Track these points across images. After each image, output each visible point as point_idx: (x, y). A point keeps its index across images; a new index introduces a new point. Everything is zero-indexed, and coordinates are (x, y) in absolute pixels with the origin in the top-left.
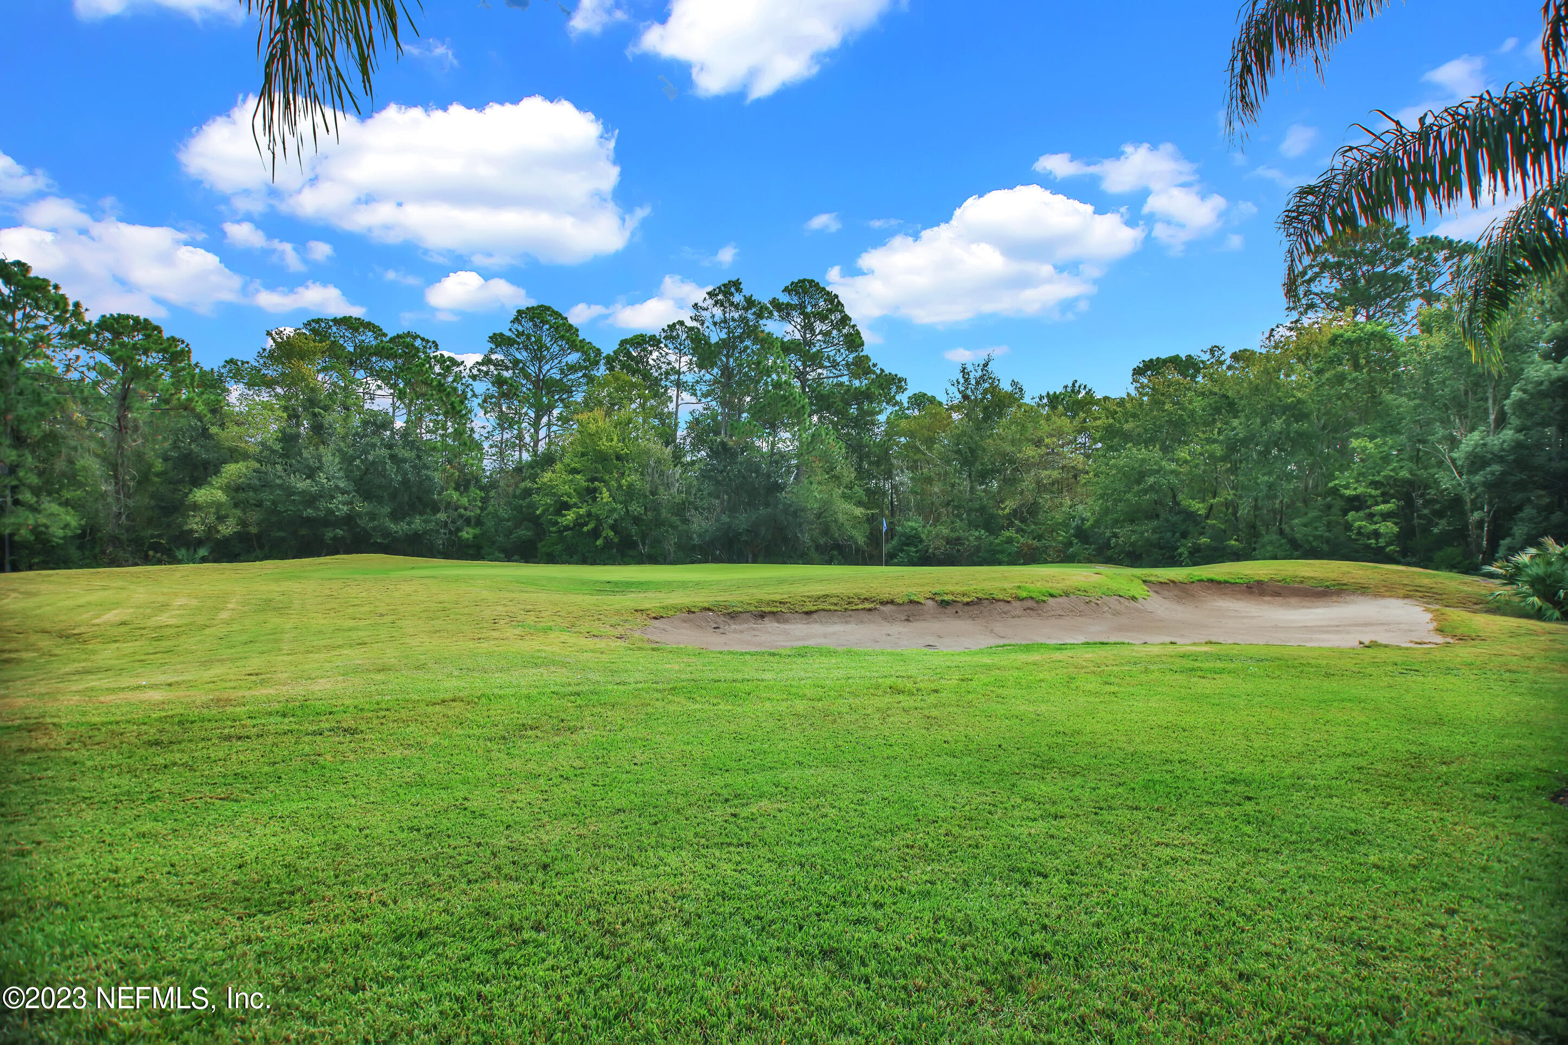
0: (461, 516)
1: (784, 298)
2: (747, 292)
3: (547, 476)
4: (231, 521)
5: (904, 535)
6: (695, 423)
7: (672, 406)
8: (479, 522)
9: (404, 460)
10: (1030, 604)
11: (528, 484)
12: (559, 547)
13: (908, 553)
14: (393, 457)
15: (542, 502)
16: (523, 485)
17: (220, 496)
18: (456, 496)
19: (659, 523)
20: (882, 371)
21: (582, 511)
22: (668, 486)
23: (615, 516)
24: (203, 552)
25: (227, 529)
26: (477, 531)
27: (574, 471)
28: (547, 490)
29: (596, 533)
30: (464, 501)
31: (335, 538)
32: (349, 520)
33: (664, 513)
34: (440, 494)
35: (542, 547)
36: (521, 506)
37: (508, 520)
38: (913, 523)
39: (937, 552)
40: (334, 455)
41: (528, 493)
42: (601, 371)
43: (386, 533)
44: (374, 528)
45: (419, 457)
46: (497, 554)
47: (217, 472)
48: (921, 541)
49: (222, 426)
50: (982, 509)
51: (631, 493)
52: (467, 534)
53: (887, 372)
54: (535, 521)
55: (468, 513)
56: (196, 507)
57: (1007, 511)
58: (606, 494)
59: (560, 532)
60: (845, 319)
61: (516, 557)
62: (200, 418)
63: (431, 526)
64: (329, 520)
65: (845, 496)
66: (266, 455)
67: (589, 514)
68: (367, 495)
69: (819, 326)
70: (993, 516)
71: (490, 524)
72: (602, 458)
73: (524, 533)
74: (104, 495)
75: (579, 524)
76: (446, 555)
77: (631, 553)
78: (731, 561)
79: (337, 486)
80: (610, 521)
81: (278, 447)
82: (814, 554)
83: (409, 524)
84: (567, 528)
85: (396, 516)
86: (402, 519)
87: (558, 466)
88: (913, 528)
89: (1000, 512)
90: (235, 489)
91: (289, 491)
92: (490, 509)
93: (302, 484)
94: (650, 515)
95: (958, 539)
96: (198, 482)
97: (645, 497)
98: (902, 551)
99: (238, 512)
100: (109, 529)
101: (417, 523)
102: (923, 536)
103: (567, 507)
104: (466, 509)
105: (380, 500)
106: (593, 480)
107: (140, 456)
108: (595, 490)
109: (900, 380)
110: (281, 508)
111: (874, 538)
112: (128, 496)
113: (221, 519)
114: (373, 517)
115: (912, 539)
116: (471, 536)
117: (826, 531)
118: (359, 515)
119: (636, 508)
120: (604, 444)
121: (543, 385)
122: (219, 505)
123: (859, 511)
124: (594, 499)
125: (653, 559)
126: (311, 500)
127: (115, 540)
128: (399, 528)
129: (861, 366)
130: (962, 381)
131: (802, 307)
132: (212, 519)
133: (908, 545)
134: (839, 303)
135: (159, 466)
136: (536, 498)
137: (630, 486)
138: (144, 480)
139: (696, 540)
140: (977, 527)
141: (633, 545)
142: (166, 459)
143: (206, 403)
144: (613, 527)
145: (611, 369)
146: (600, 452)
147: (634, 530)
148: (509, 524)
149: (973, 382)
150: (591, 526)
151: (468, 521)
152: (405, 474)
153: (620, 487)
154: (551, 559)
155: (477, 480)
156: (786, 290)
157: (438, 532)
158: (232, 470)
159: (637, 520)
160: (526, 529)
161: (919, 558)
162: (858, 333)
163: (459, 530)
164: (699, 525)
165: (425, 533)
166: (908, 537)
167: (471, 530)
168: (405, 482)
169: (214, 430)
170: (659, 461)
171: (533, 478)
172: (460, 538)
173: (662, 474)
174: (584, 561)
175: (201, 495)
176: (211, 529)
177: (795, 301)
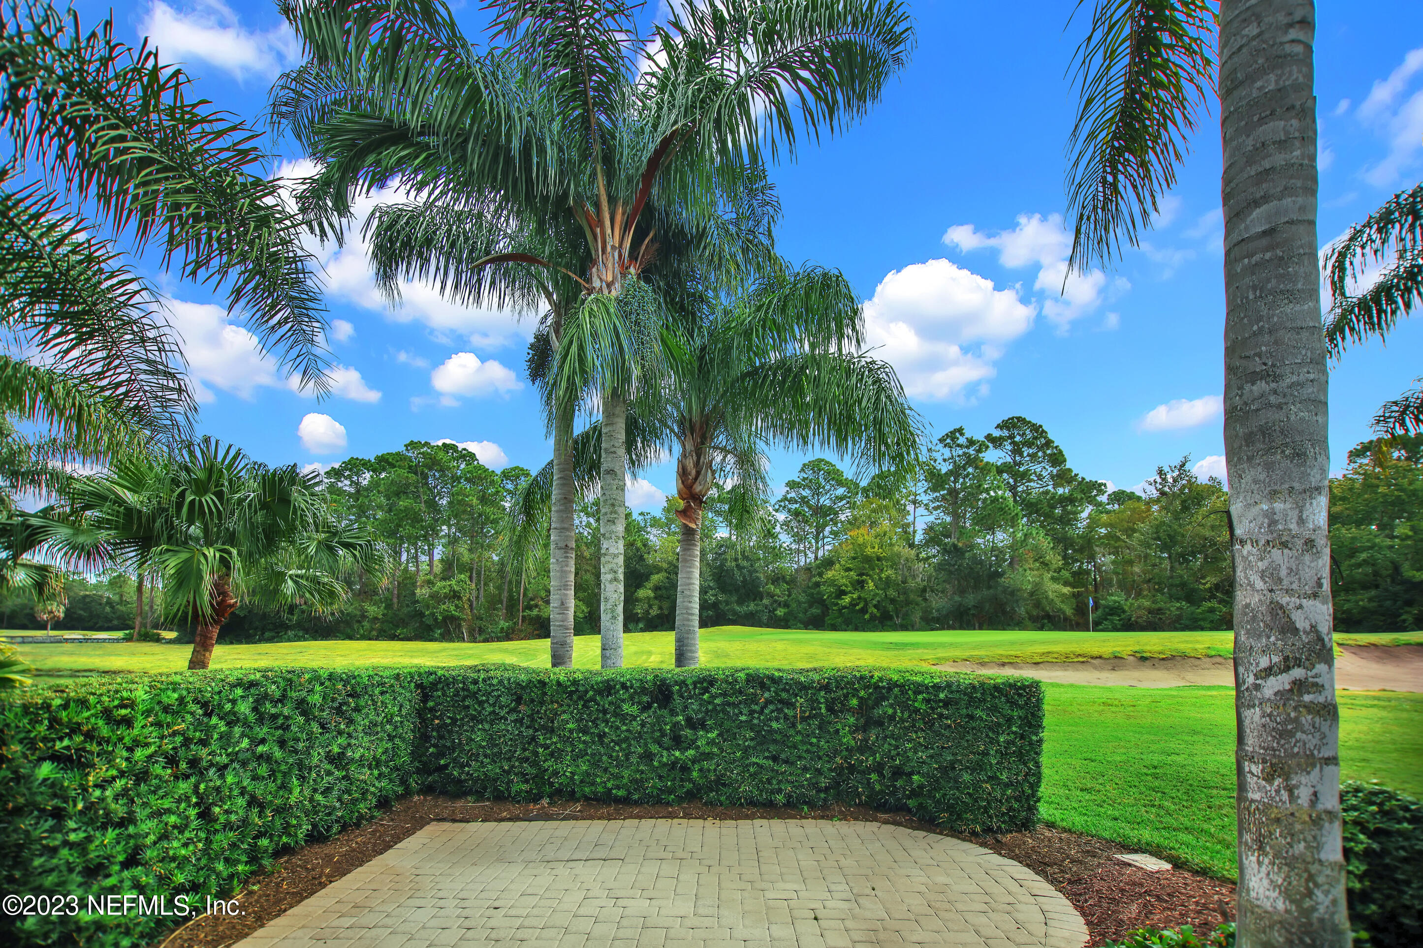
0: (776, 601)
1: (997, 433)
2: (968, 434)
3: (830, 574)
4: (655, 608)
5: (1105, 607)
6: (930, 529)
7: (910, 518)
8: (787, 605)
9: (744, 568)
10: (1219, 660)
11: (818, 579)
12: (839, 620)
13: (1112, 621)
14: (737, 566)
15: (827, 591)
16: (814, 579)
17: (651, 594)
18: (772, 587)
19: (908, 603)
20: (1083, 479)
21: (855, 596)
22: (914, 577)
23: (878, 598)
24: (641, 625)
25: (654, 612)
26: (788, 610)
27: (848, 570)
28: (832, 582)
29: (864, 611)
30: (778, 591)
31: (707, 616)
32: (715, 605)
33: (912, 596)
34: (764, 587)
35: (828, 620)
36: (814, 594)
37: (806, 603)
38: (1116, 597)
39: (1139, 620)
40: (706, 567)
41: (817, 585)
42: (859, 498)
43: (735, 613)
44: (728, 610)
45: (752, 566)
46: (799, 625)
47: (648, 580)
48: (1124, 612)
49: (648, 553)
50: (1183, 585)
51: (888, 582)
52: (780, 612)
53: (1088, 480)
54: (821, 602)
55: (780, 599)
56: (640, 600)
57: (1208, 586)
58: (871, 584)
59: (840, 610)
60: (1049, 443)
62: (639, 549)
63: (759, 608)
64: (704, 606)
65: (1053, 579)
66: (672, 569)
67: (859, 598)
68: (723, 590)
69: (1026, 451)
70: (1194, 590)
71: (794, 606)
72: (868, 559)
73: (815, 611)
75: (853, 604)
76: (768, 626)
77: (889, 623)
78: (961, 628)
79: (708, 586)
80: (874, 602)
82: (1028, 623)
83: (747, 607)
84: (845, 607)
85: (740, 602)
86: (743, 604)
87: (837, 566)
88: (1115, 602)
89: (1201, 587)
90: (656, 588)
92: (793, 596)
94: (902, 598)
95: (1160, 609)
96: (640, 586)
97: (898, 585)
98: (1106, 619)
99: (659, 602)
101: (752, 607)
102: (1126, 608)
103: (844, 593)
104: (778, 596)
105: (730, 592)
106: (861, 575)
108: (863, 581)
109: (1100, 485)
111: (1081, 610)
113: (650, 606)
114: (727, 603)
115: (1115, 610)
116: (782, 614)
117: (1038, 605)
118: (720, 602)
119: (892, 593)
120: (869, 551)
121: (820, 511)
122: (648, 598)
123: (1066, 590)
124: (863, 587)
125: (904, 628)
128: (741, 609)
129: (1064, 477)
130: (1159, 480)
131: (1012, 437)
132: (647, 606)
133: (1111, 615)
134: (1043, 431)
136: (823, 588)
137: (888, 577)
139: (935, 614)
140: (1178, 600)
141: (890, 618)
143: (642, 541)
144: (875, 606)
145: (867, 497)
146: (867, 556)
147: (891, 608)
148: (806, 605)
149: (1171, 480)
150: (861, 605)
151: (781, 604)
152: (744, 577)
153: (880, 579)
154: (834, 628)
155: (784, 578)
156: (998, 426)
157: (763, 611)
158: (655, 578)
159: (893, 601)
160: (818, 608)
161: (1123, 625)
162: (1061, 452)
163: (775, 610)
164: (938, 603)
165: (757, 611)
166: (1112, 609)
167: (782, 610)
168: (744, 581)
169: (646, 556)
170: (907, 560)
171: (820, 575)
172: (776, 615)
173: (909, 569)
174: (856, 629)
175: (643, 593)
176: (646, 612)
177: (1006, 433)
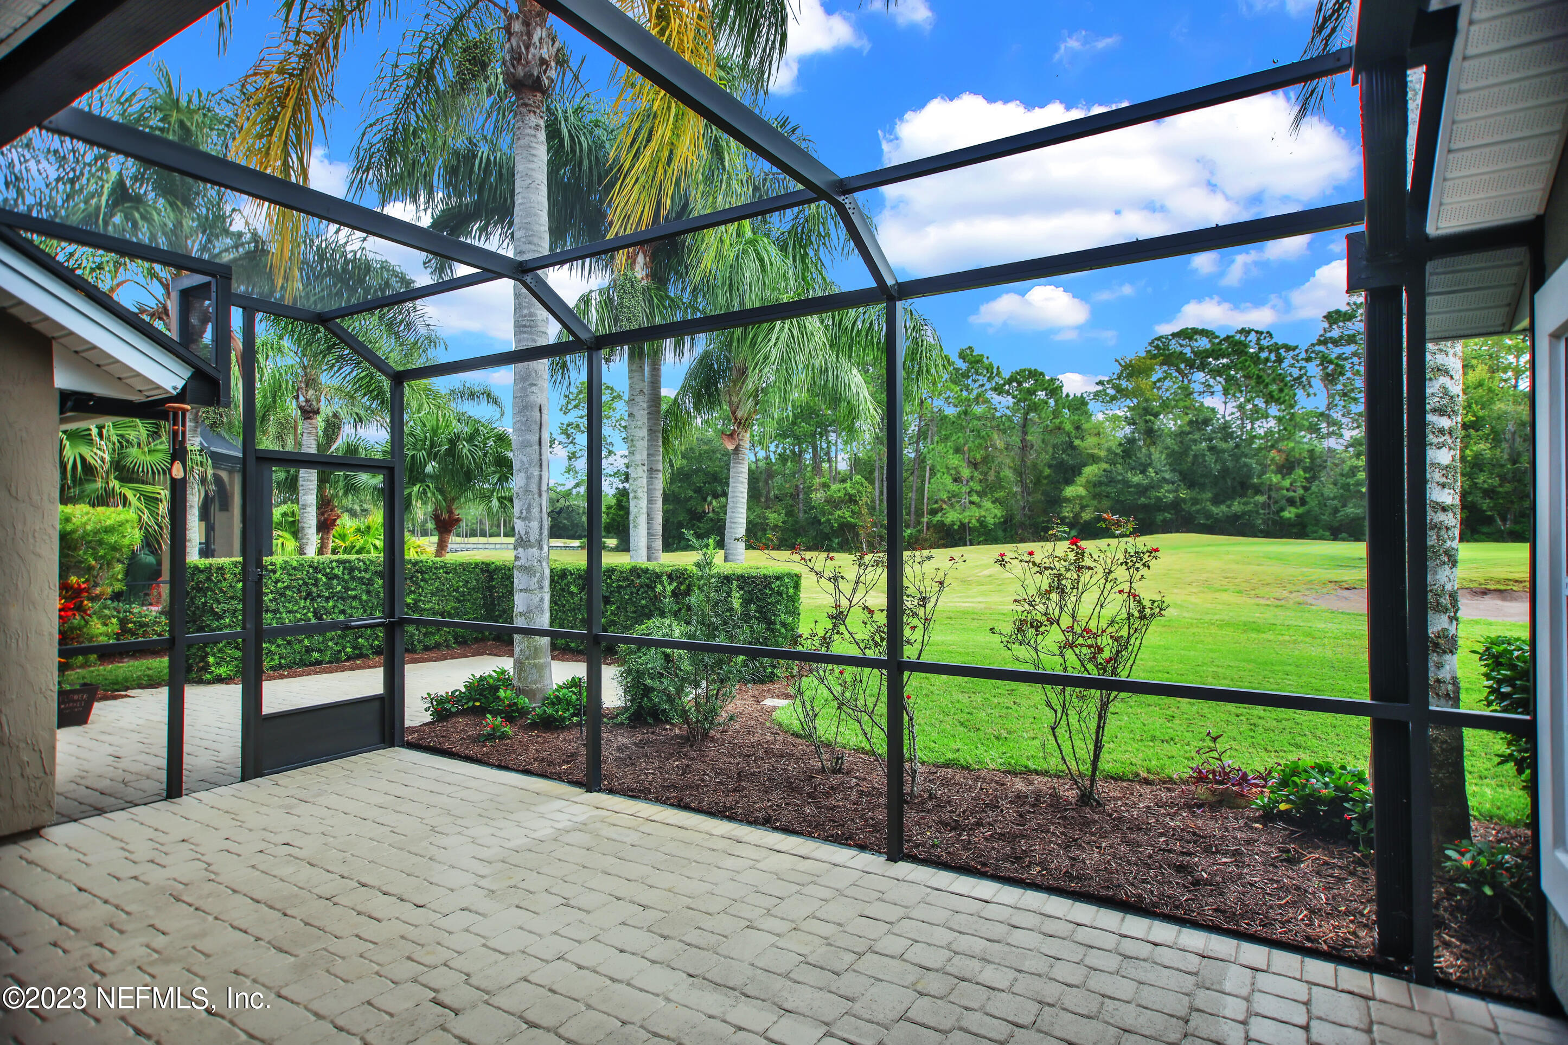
0: (1282, 497)
4: (1090, 509)
8: (1303, 502)
9: (1223, 451)
14: (1212, 449)
16: (1349, 463)
17: (1082, 491)
18: (1275, 479)
19: (1524, 495)
25: (1086, 516)
26: (1301, 510)
30: (1286, 483)
31: (1164, 520)
32: (1176, 505)
34: (1259, 477)
36: (1348, 484)
37: (1333, 499)
40: (1161, 452)
41: (1355, 470)
43: (1208, 515)
44: (1198, 512)
46: (1324, 532)
47: (1080, 473)
49: (1082, 439)
52: (1289, 513)
55: (1291, 494)
56: (1067, 500)
61: (1344, 535)
62: (1068, 434)
63: (1250, 508)
64: (1159, 506)
66: (1112, 459)
68: (1191, 485)
71: (1313, 503)
73: (1353, 510)
74: (1015, 494)
76: (1268, 534)
79: (1164, 479)
81: (1119, 451)
83: (1229, 507)
85: (1216, 501)
86: (1223, 502)
90: (1092, 485)
91: (1126, 483)
92: (1314, 488)
93: (1137, 479)
94: (1508, 486)
96: (1069, 482)
99: (1095, 503)
100: (1018, 518)
101: (1237, 506)
104: (1288, 490)
105: (1202, 487)
107: (1035, 466)
110: (1122, 498)
112: (1029, 494)
113: (1083, 508)
114: (1195, 501)
116: (1292, 516)
118: (1184, 500)
122: (1082, 498)
126: (1143, 490)
127: (1022, 525)
128: (1220, 510)
132: (1078, 508)
135: (1047, 471)
138: (1037, 482)
142: (1050, 466)
143: (1073, 423)
148: (1336, 502)
151: (1291, 502)
152: (1224, 463)
157: (1257, 512)
158: (1090, 471)
160: (1355, 506)
163: (1282, 510)
165: (1244, 513)
167: (1293, 510)
168: (1225, 472)
169: (1077, 442)
172: (1281, 517)
175: (1070, 491)
176: (1077, 516)
